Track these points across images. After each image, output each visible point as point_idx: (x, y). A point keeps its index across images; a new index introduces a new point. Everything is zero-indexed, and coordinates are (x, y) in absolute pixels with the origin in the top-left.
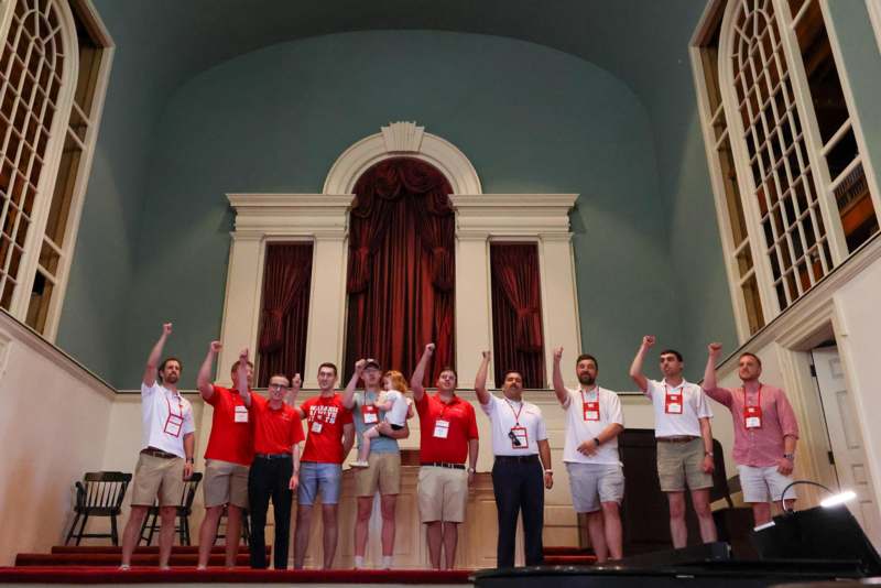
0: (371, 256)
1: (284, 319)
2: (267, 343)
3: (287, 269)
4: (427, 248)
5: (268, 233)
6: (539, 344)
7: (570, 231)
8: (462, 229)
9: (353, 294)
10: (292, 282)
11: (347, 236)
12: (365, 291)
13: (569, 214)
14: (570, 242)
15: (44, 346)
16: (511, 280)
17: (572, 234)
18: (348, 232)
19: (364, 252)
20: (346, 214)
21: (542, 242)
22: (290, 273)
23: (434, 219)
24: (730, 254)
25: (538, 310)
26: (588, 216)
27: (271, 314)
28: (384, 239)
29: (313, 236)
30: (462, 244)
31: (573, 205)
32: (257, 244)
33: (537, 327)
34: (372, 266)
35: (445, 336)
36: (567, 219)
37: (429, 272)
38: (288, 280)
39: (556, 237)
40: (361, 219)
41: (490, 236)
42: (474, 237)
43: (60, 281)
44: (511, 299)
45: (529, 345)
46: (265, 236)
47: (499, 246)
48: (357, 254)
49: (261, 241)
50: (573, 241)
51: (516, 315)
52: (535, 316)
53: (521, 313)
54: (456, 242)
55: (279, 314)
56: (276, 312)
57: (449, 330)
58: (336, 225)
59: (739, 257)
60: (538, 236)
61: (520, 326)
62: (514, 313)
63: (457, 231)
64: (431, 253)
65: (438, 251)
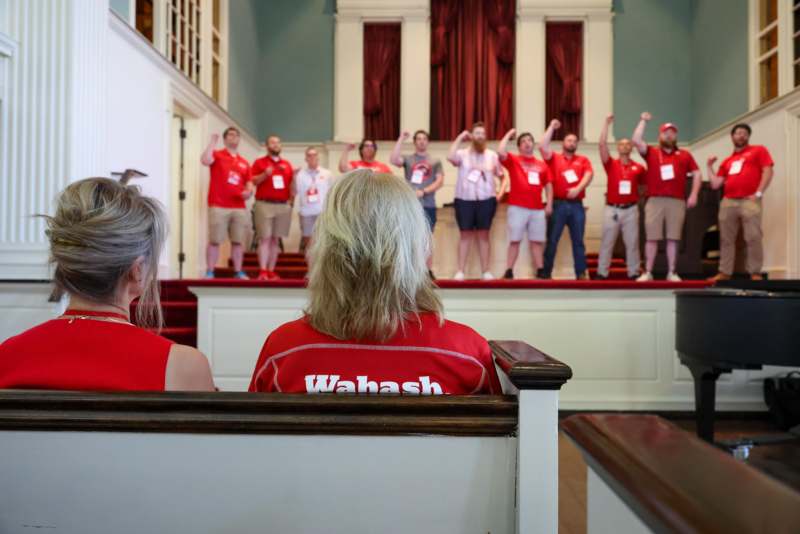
0: (447, 34)
1: (381, 86)
3: (381, 45)
4: (492, 27)
5: (364, 16)
6: (578, 106)
7: (613, 10)
8: (523, 10)
9: (435, 67)
11: (429, 17)
12: (443, 64)
14: (611, 21)
15: (220, 112)
16: (561, 56)
17: (614, 13)
18: (429, 14)
19: (441, 31)
21: (589, 21)
22: (383, 50)
24: (755, 34)
25: (579, 79)
27: (370, 83)
28: (456, 23)
29: (402, 18)
30: (522, 23)
32: (356, 24)
33: (578, 93)
34: (448, 43)
35: (506, 100)
36: (610, 1)
37: (494, 46)
38: (383, 55)
39: (599, 17)
41: (546, 17)
42: (531, 17)
43: (224, 61)
44: (559, 70)
45: (572, 107)
46: (363, 18)
47: (553, 25)
48: (437, 32)
49: (360, 22)
50: (614, 20)
51: (563, 83)
52: (577, 84)
53: (566, 81)
54: (517, 20)
55: (376, 84)
56: (374, 82)
57: (509, 96)
58: (420, 8)
59: (762, 38)
60: (586, 17)
61: (565, 92)
62: (560, 82)
63: (518, 12)
64: (496, 32)
65: (502, 29)
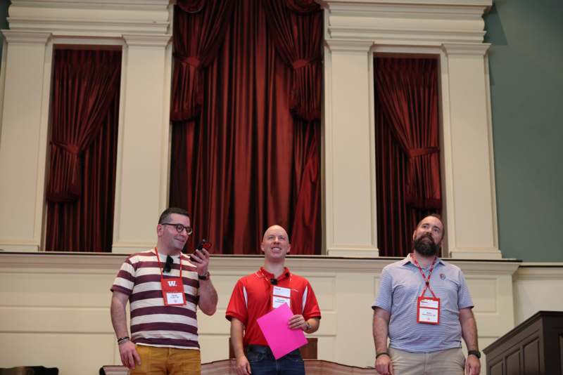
0: (204, 70)
1: (81, 156)
2: (57, 191)
3: (84, 84)
4: (282, 59)
5: (55, 33)
6: (438, 197)
7: (486, 40)
8: (333, 34)
9: (178, 123)
10: (91, 101)
11: (170, 41)
12: (196, 120)
13: (484, 17)
14: (485, 57)
16: (402, 109)
17: (488, 45)
18: (171, 34)
19: (193, 63)
20: (168, 8)
21: (447, 55)
22: (89, 90)
23: (293, 18)
25: (436, 150)
26: (510, 21)
27: (62, 149)
28: (221, 51)
29: (121, 38)
30: (334, 55)
31: (490, 4)
32: (41, 48)
33: (434, 170)
34: (205, 83)
35: (309, 184)
36: (482, 23)
37: (285, 91)
39: (465, 50)
40: (189, 15)
41: (374, 46)
42: (349, 46)
44: (399, 132)
45: (424, 198)
46: (53, 37)
47: (385, 60)
48: (184, 65)
49: (46, 44)
50: (489, 54)
51: (407, 157)
52: (433, 158)
53: (414, 153)
54: (326, 51)
55: (74, 149)
56: (70, 147)
57: (314, 178)
58: (155, 24)
60: (442, 47)
61: (412, 169)
62: (404, 154)
63: (326, 37)
64: (289, 66)
65: (299, 64)
